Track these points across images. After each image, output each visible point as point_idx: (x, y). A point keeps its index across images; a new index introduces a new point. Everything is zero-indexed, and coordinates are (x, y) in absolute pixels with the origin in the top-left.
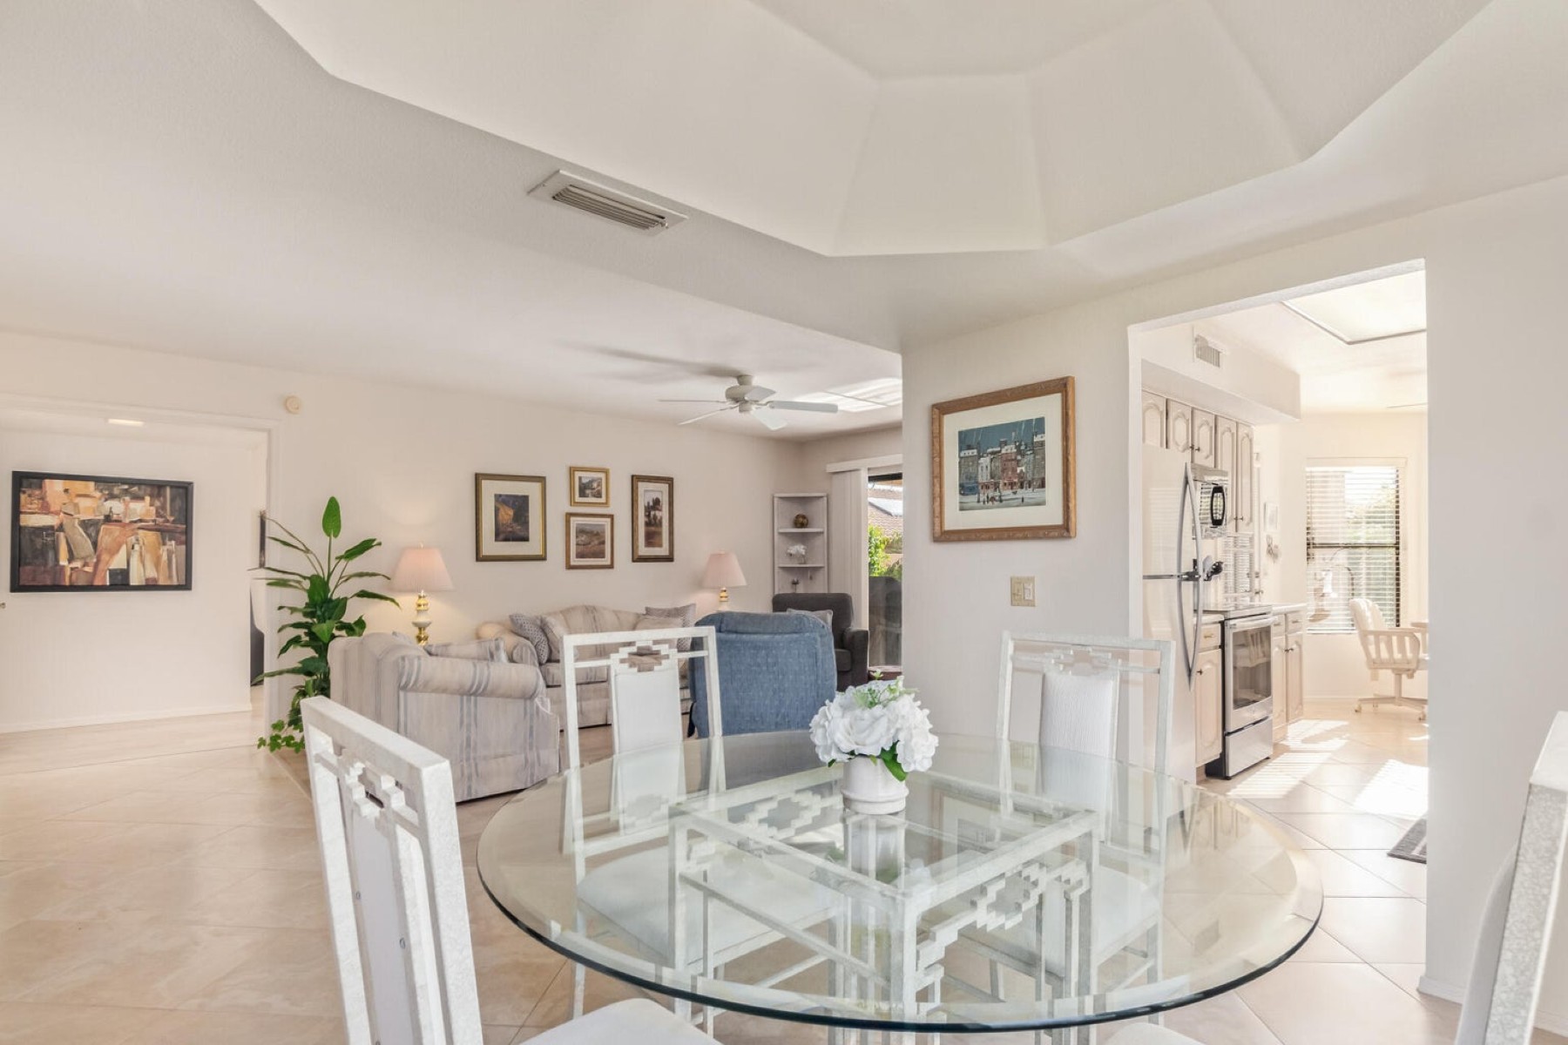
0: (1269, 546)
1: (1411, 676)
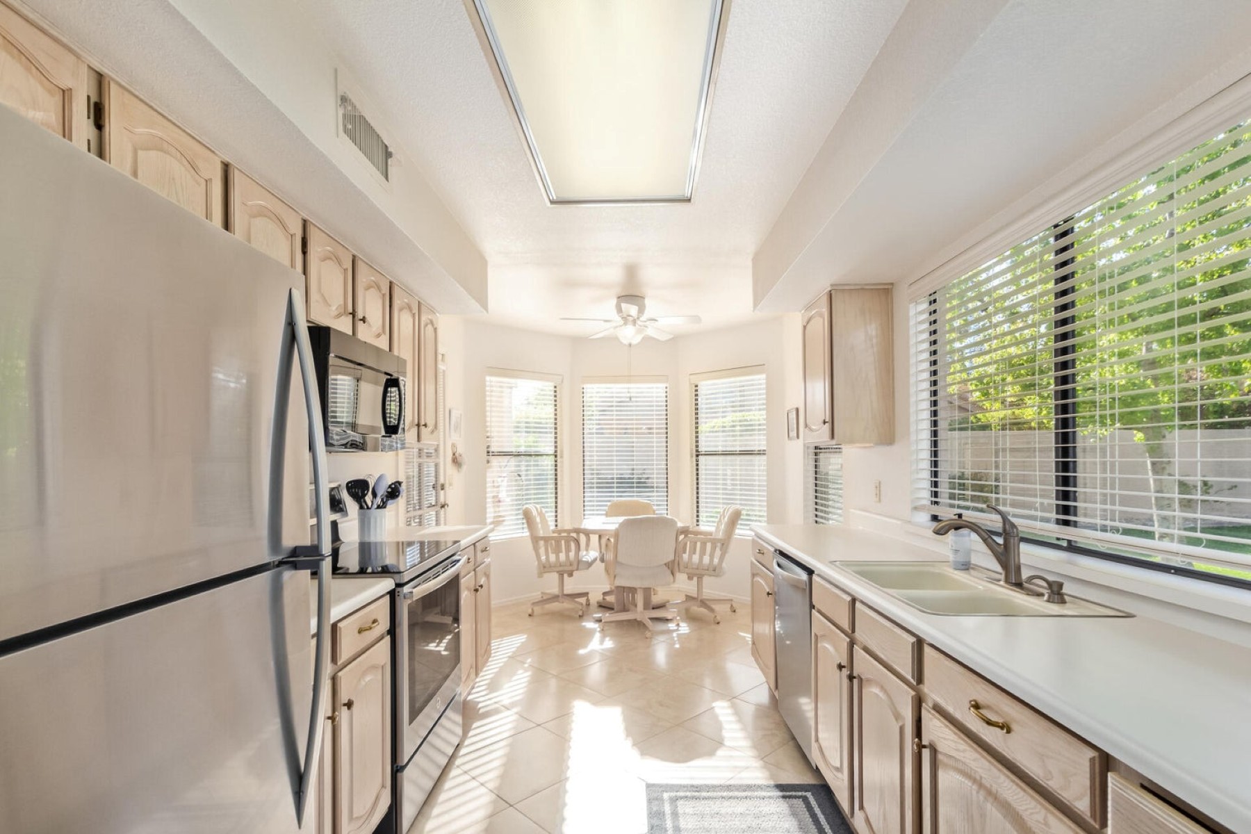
0: (454, 454)
1: (571, 575)
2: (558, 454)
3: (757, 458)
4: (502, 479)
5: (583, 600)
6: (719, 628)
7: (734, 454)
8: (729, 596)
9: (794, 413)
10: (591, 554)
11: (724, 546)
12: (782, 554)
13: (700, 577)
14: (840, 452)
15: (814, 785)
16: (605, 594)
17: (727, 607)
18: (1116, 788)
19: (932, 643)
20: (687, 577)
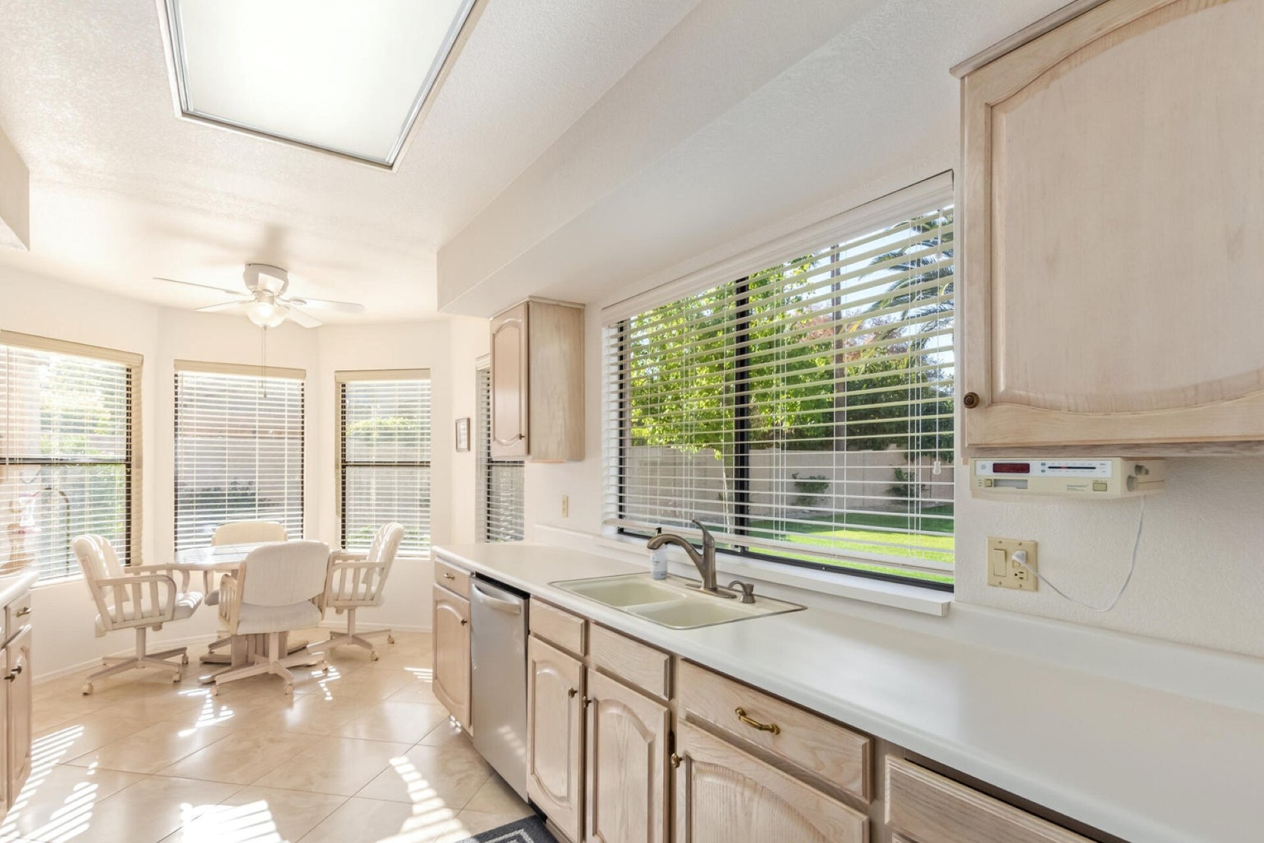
1: (158, 627)
2: (133, 462)
3: (419, 470)
4: (28, 498)
5: (178, 659)
6: (378, 665)
7: (391, 466)
8: (387, 625)
9: (465, 423)
10: (193, 596)
11: (384, 571)
12: (480, 577)
13: (351, 610)
14: (521, 466)
15: (524, 820)
16: (211, 646)
17: (383, 639)
18: (895, 768)
19: (688, 657)
20: (335, 610)
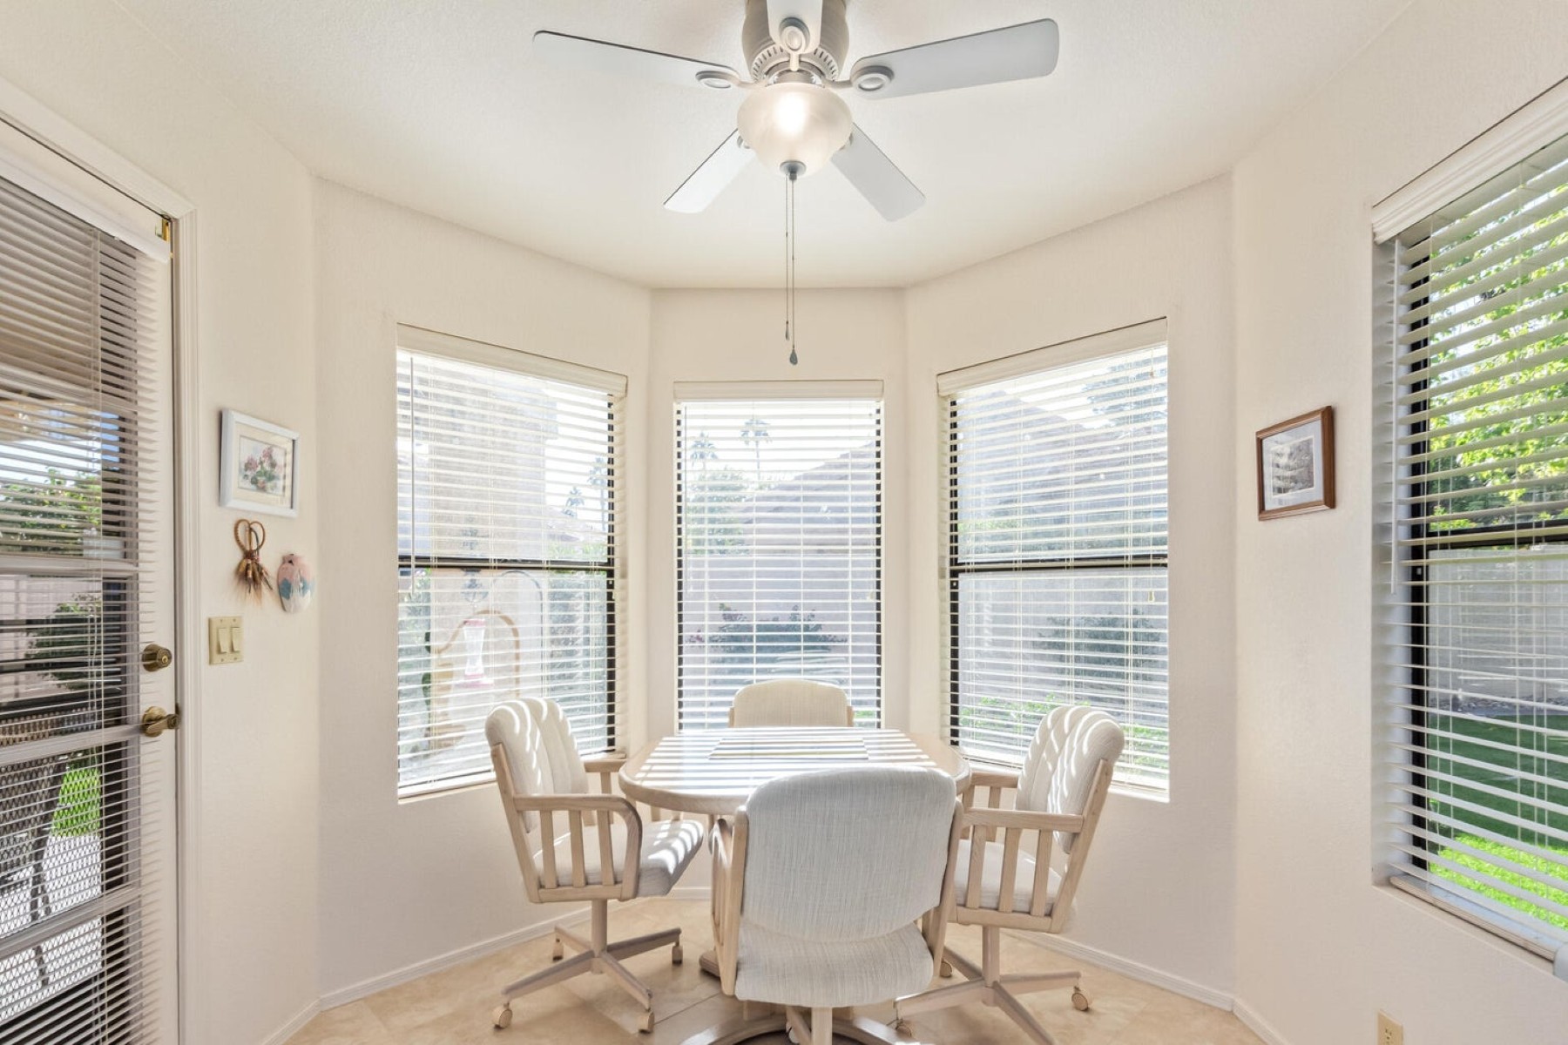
0: (248, 556)
2: (617, 568)
3: (1135, 572)
5: (664, 953)
17: (1064, 996)
